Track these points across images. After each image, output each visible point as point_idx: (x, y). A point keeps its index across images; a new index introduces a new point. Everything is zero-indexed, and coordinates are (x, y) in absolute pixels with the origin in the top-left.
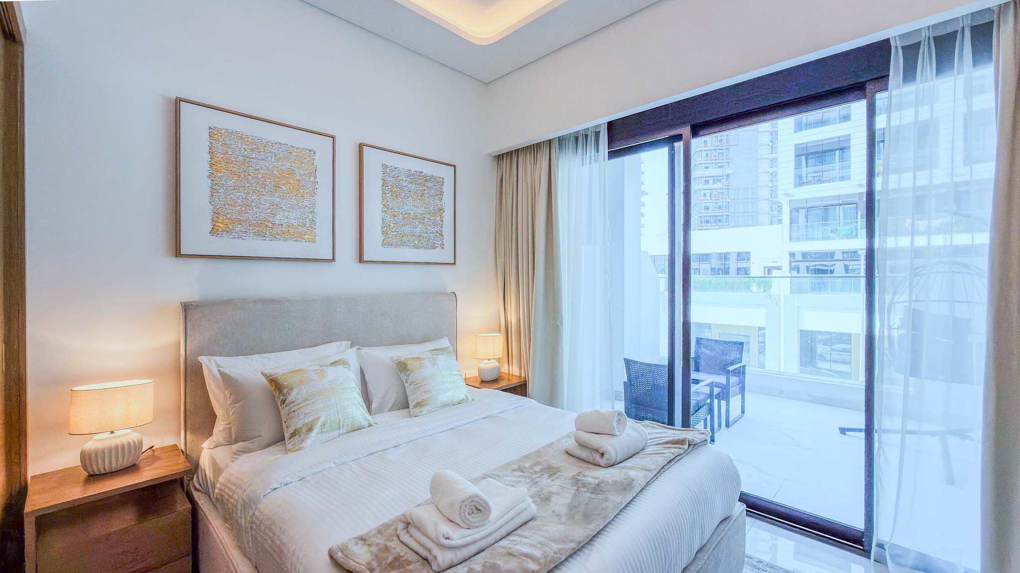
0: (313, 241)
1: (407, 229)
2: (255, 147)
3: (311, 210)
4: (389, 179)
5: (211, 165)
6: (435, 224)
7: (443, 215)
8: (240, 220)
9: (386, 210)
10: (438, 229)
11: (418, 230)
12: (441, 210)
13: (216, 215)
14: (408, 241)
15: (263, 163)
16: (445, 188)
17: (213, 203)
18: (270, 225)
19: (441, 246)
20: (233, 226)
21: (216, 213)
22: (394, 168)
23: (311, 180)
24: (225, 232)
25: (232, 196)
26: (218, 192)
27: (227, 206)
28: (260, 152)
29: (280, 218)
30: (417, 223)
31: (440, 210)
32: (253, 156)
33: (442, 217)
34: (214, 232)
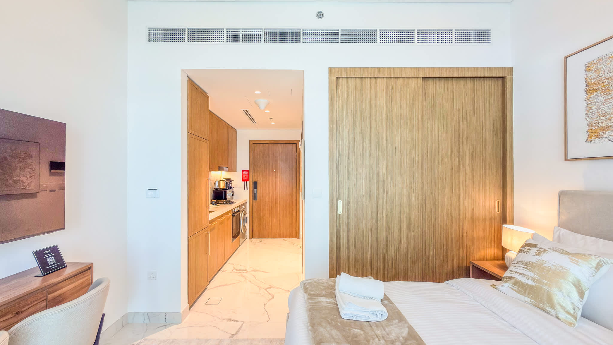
5: (587, 91)
13: (590, 128)
17: (588, 119)
21: (590, 125)
25: (602, 109)
26: (591, 109)
27: (598, 118)
34: (589, 139)
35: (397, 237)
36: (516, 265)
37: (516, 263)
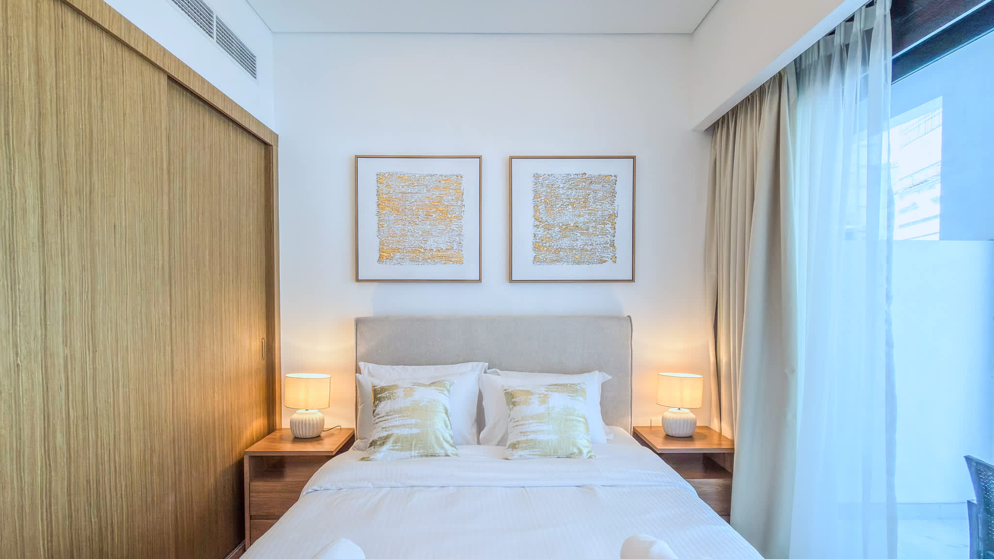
0: (460, 262)
1: (565, 243)
2: (410, 183)
3: (457, 233)
4: (541, 190)
5: (378, 205)
6: (604, 233)
7: (615, 221)
8: (399, 249)
9: (538, 223)
10: (608, 238)
11: (579, 243)
12: (613, 216)
13: (381, 247)
14: (566, 256)
15: (416, 197)
16: (618, 188)
17: (379, 237)
18: (422, 250)
19: (611, 259)
20: (394, 255)
21: (382, 243)
22: (549, 175)
23: (459, 204)
24: (388, 260)
25: (393, 229)
26: (383, 227)
27: (389, 238)
28: (414, 186)
29: (431, 243)
30: (579, 235)
31: (611, 215)
32: (409, 191)
33: (614, 224)
34: (380, 259)
35: (122, 461)
36: (386, 418)
37: (386, 416)
